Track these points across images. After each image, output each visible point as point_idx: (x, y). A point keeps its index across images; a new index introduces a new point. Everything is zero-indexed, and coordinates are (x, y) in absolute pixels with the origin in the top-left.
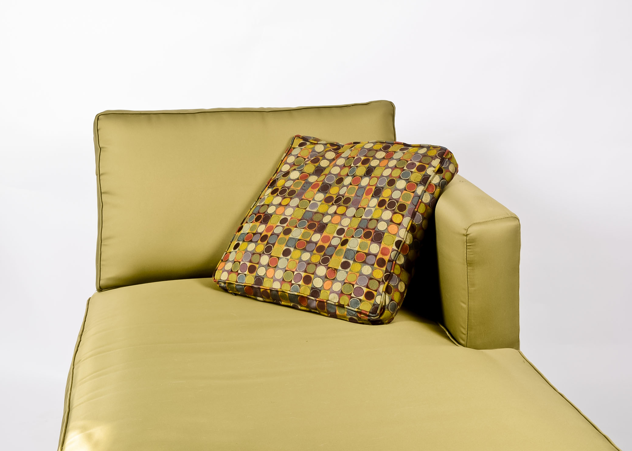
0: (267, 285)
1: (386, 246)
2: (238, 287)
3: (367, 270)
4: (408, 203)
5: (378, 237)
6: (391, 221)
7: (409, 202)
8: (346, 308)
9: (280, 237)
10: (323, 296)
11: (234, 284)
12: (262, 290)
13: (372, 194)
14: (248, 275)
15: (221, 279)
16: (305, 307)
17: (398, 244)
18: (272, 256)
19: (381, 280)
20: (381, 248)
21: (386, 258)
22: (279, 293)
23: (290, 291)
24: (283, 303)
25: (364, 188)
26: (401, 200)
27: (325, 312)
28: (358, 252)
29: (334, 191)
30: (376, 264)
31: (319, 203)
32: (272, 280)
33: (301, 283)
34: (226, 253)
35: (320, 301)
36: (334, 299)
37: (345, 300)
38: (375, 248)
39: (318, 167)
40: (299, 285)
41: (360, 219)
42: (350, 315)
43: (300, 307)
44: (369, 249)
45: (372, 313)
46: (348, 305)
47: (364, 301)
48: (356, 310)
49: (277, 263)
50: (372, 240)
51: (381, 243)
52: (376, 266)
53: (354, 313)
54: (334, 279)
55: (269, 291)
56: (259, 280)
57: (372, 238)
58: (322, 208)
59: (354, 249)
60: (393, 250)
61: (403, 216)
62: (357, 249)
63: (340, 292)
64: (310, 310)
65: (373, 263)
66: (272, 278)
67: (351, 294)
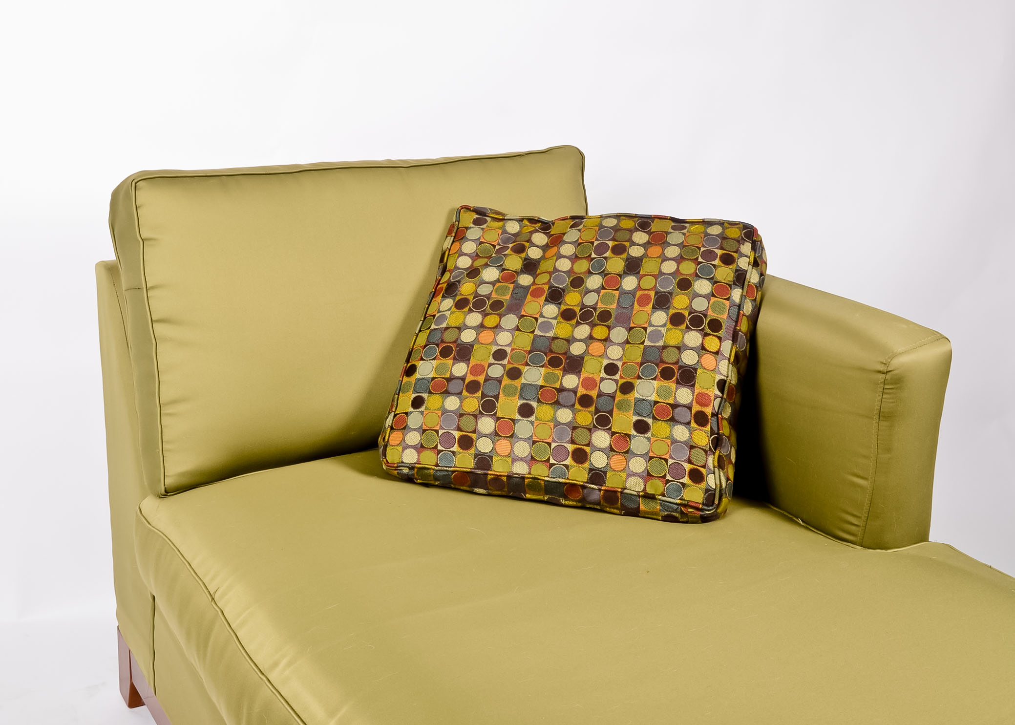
0: (499, 468)
1: (704, 391)
2: (438, 474)
3: (681, 433)
4: (723, 317)
5: (687, 376)
6: (703, 348)
7: (725, 316)
8: (660, 500)
9: (503, 384)
10: (612, 482)
11: (431, 469)
12: (489, 477)
13: (651, 304)
14: (460, 453)
15: (402, 462)
16: (573, 501)
17: (721, 385)
18: (499, 419)
19: (708, 449)
20: (696, 394)
21: (708, 411)
22: (527, 481)
23: (548, 477)
24: (528, 496)
25: (633, 293)
26: (710, 313)
27: (617, 509)
28: (656, 402)
29: (572, 299)
30: (693, 421)
31: (554, 322)
32: (509, 460)
33: (569, 461)
34: (395, 415)
35: (606, 491)
36: (635, 486)
37: (655, 487)
38: (684, 395)
39: (526, 259)
40: (567, 466)
41: (642, 346)
42: (667, 511)
43: (563, 502)
44: (675, 398)
45: (708, 506)
46: (663, 495)
47: (689, 486)
48: (678, 501)
49: (513, 429)
50: (678, 383)
51: (693, 385)
52: (693, 424)
53: (676, 506)
54: (627, 452)
55: (505, 479)
56: (484, 461)
57: (677, 379)
58: (563, 329)
59: (649, 398)
60: (716, 397)
61: (720, 338)
62: (654, 398)
63: (645, 474)
64: (584, 505)
65: (688, 420)
66: (509, 456)
67: (665, 475)
